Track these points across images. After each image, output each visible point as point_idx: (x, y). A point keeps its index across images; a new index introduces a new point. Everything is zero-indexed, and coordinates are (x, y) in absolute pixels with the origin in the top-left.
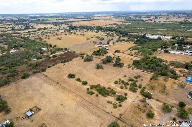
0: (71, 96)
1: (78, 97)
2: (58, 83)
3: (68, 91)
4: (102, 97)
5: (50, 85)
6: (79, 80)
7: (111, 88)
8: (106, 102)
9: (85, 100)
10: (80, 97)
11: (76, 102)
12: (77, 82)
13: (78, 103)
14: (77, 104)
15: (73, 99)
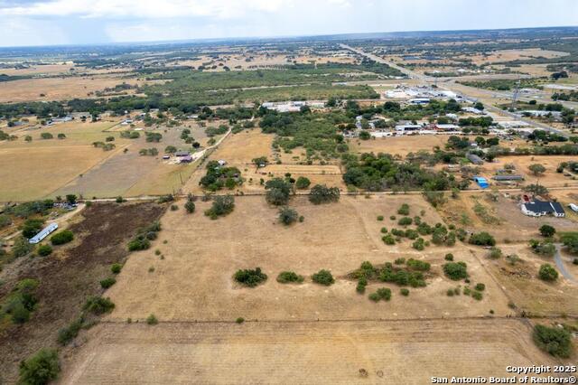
0: (342, 333)
1: (367, 323)
2: (240, 321)
3: (313, 326)
5: (218, 341)
6: (289, 278)
7: (402, 259)
8: (446, 298)
9: (394, 321)
10: (371, 323)
11: (385, 340)
13: (395, 341)
14: (397, 344)
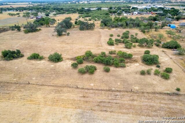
0: (39, 95)
1: (65, 89)
3: (23, 87)
4: (118, 69)
7: (115, 51)
8: (138, 76)
9: (88, 89)
10: (69, 89)
11: (70, 106)
12: (33, 62)
13: (79, 108)
14: (79, 111)
15: (55, 102)
